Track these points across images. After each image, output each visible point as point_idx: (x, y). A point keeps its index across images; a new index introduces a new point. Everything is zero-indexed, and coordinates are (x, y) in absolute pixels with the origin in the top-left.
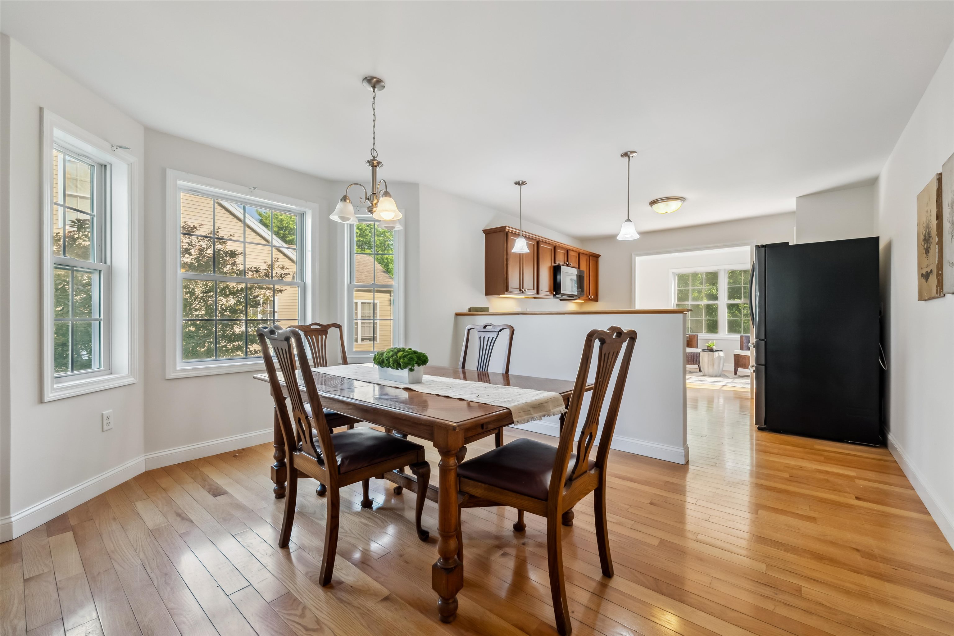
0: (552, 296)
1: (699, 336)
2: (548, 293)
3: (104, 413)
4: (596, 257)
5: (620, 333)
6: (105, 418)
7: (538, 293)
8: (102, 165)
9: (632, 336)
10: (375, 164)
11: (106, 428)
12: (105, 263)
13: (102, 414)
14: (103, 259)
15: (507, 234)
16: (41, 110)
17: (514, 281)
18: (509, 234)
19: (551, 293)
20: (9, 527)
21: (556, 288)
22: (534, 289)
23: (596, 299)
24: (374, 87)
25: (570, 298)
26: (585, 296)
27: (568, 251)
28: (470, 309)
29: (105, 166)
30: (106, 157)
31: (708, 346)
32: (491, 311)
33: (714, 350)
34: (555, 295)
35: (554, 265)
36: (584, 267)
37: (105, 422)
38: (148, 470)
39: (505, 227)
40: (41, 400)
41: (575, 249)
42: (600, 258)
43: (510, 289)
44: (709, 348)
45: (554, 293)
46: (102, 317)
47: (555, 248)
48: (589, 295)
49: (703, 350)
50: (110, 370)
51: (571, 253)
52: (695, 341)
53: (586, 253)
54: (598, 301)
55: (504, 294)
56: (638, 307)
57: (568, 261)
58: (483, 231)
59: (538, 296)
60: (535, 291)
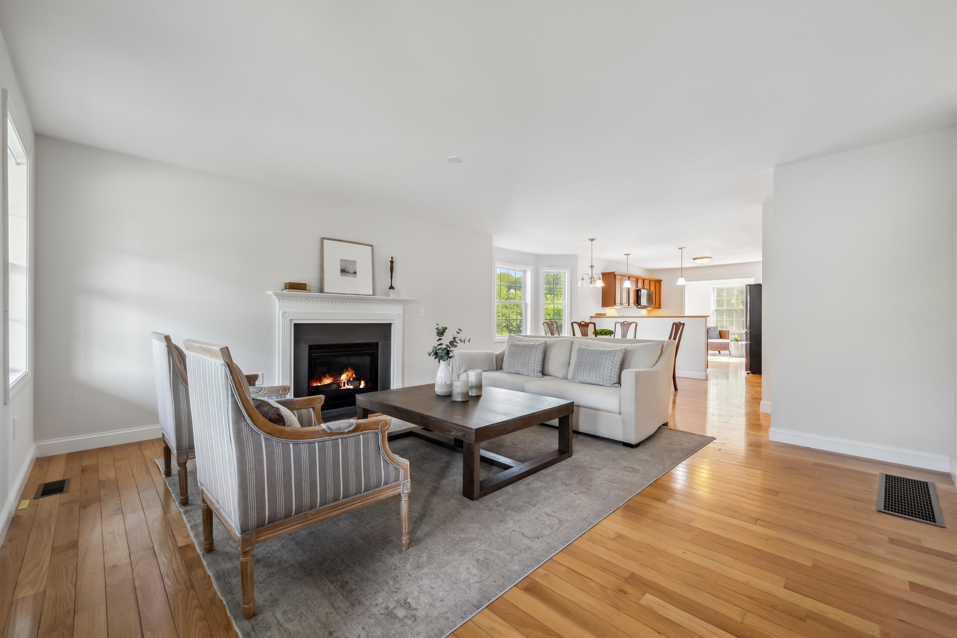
0: (635, 307)
1: (730, 331)
2: (633, 305)
4: (660, 281)
5: (680, 323)
7: (629, 305)
9: (684, 324)
10: (592, 267)
15: (615, 275)
17: (618, 300)
18: (616, 276)
19: (635, 305)
21: (638, 301)
22: (627, 303)
23: (660, 308)
24: (592, 241)
25: (645, 307)
26: (653, 306)
27: (644, 280)
28: (596, 314)
31: (735, 338)
32: (607, 315)
33: (739, 340)
34: (637, 306)
35: (637, 289)
36: (652, 289)
39: (615, 272)
41: (648, 278)
42: (662, 282)
43: (616, 304)
44: (735, 339)
45: (637, 305)
47: (637, 279)
48: (656, 305)
49: (732, 341)
51: (646, 281)
52: (727, 335)
53: (654, 280)
54: (660, 309)
55: (613, 306)
56: (686, 315)
57: (644, 286)
58: (601, 273)
59: (629, 307)
60: (628, 304)
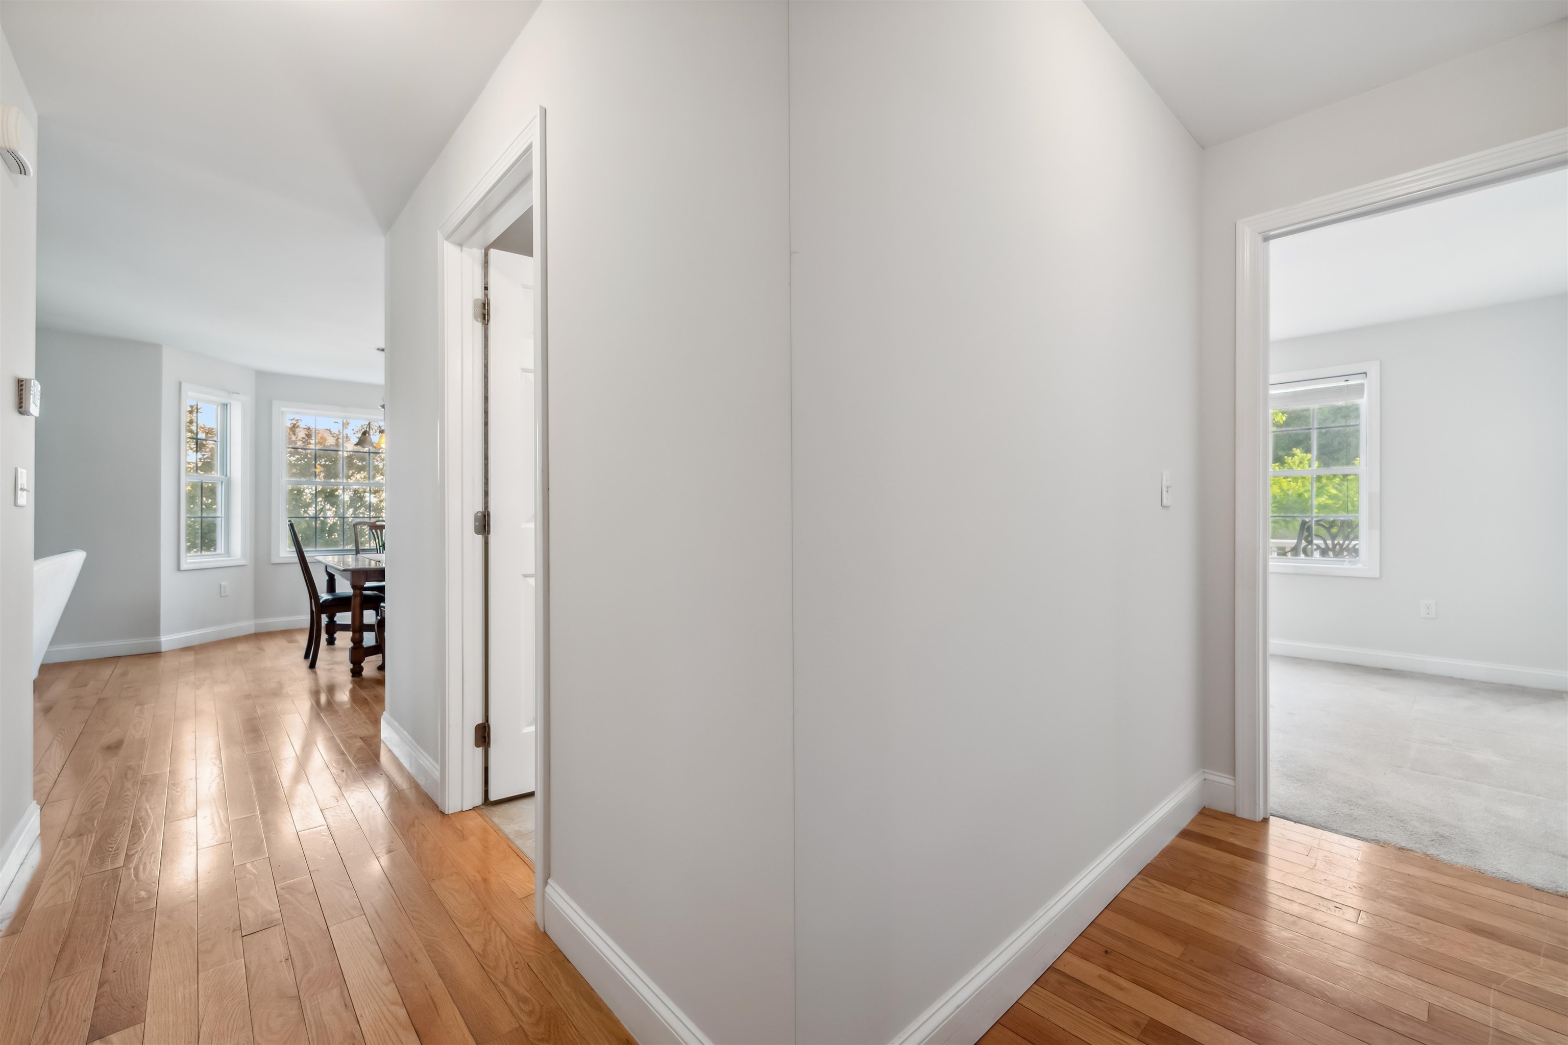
3: (222, 583)
6: (222, 587)
8: (224, 404)
11: (223, 594)
12: (226, 476)
13: (220, 585)
14: (224, 471)
16: (180, 383)
20: (159, 643)
29: (227, 404)
30: (225, 401)
37: (222, 590)
38: (257, 632)
40: (179, 569)
46: (223, 515)
50: (228, 552)
